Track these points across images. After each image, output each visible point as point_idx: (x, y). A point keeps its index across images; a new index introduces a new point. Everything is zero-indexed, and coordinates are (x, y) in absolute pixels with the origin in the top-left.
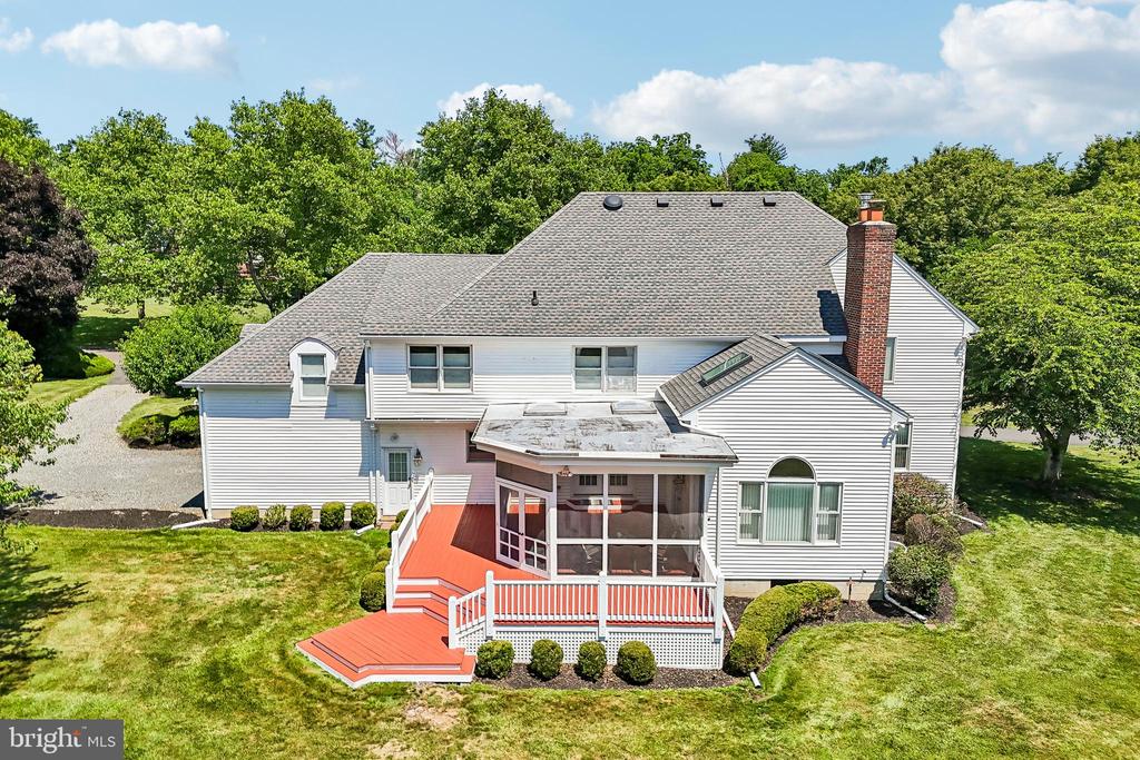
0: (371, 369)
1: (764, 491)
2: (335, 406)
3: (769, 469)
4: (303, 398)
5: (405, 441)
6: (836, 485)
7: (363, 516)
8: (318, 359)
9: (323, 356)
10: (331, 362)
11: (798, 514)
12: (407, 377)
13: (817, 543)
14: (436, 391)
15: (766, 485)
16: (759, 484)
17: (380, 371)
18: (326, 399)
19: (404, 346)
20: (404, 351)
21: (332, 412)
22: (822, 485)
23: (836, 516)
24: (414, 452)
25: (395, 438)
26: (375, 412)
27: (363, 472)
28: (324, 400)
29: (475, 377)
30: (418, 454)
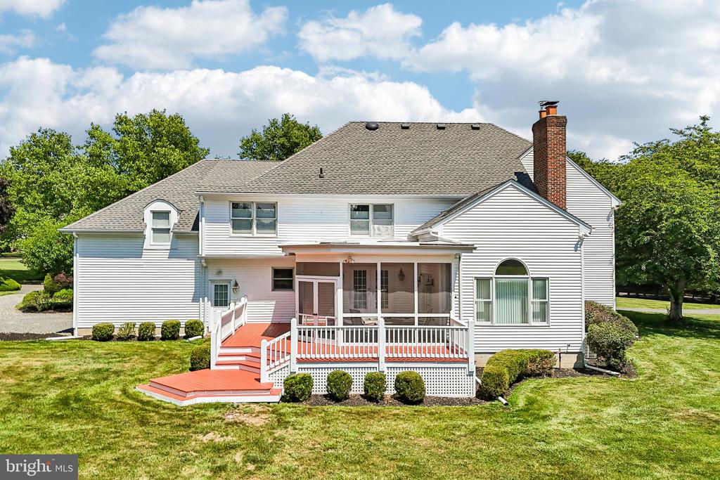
0: (203, 219)
1: (493, 284)
2: (176, 249)
3: (496, 267)
4: (152, 243)
5: (228, 275)
6: (544, 280)
7: (194, 328)
8: (164, 215)
9: (168, 213)
10: (174, 217)
11: (517, 304)
12: (229, 226)
13: (533, 324)
14: (251, 235)
15: (494, 279)
16: (488, 279)
17: (209, 221)
18: (170, 243)
19: (227, 203)
20: (228, 206)
21: (174, 253)
22: (534, 279)
23: (545, 303)
24: (233, 283)
25: (220, 272)
26: (206, 250)
27: (195, 299)
28: (168, 245)
29: (279, 226)
30: (236, 284)
